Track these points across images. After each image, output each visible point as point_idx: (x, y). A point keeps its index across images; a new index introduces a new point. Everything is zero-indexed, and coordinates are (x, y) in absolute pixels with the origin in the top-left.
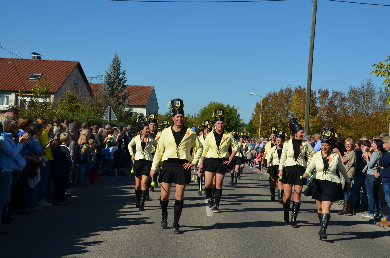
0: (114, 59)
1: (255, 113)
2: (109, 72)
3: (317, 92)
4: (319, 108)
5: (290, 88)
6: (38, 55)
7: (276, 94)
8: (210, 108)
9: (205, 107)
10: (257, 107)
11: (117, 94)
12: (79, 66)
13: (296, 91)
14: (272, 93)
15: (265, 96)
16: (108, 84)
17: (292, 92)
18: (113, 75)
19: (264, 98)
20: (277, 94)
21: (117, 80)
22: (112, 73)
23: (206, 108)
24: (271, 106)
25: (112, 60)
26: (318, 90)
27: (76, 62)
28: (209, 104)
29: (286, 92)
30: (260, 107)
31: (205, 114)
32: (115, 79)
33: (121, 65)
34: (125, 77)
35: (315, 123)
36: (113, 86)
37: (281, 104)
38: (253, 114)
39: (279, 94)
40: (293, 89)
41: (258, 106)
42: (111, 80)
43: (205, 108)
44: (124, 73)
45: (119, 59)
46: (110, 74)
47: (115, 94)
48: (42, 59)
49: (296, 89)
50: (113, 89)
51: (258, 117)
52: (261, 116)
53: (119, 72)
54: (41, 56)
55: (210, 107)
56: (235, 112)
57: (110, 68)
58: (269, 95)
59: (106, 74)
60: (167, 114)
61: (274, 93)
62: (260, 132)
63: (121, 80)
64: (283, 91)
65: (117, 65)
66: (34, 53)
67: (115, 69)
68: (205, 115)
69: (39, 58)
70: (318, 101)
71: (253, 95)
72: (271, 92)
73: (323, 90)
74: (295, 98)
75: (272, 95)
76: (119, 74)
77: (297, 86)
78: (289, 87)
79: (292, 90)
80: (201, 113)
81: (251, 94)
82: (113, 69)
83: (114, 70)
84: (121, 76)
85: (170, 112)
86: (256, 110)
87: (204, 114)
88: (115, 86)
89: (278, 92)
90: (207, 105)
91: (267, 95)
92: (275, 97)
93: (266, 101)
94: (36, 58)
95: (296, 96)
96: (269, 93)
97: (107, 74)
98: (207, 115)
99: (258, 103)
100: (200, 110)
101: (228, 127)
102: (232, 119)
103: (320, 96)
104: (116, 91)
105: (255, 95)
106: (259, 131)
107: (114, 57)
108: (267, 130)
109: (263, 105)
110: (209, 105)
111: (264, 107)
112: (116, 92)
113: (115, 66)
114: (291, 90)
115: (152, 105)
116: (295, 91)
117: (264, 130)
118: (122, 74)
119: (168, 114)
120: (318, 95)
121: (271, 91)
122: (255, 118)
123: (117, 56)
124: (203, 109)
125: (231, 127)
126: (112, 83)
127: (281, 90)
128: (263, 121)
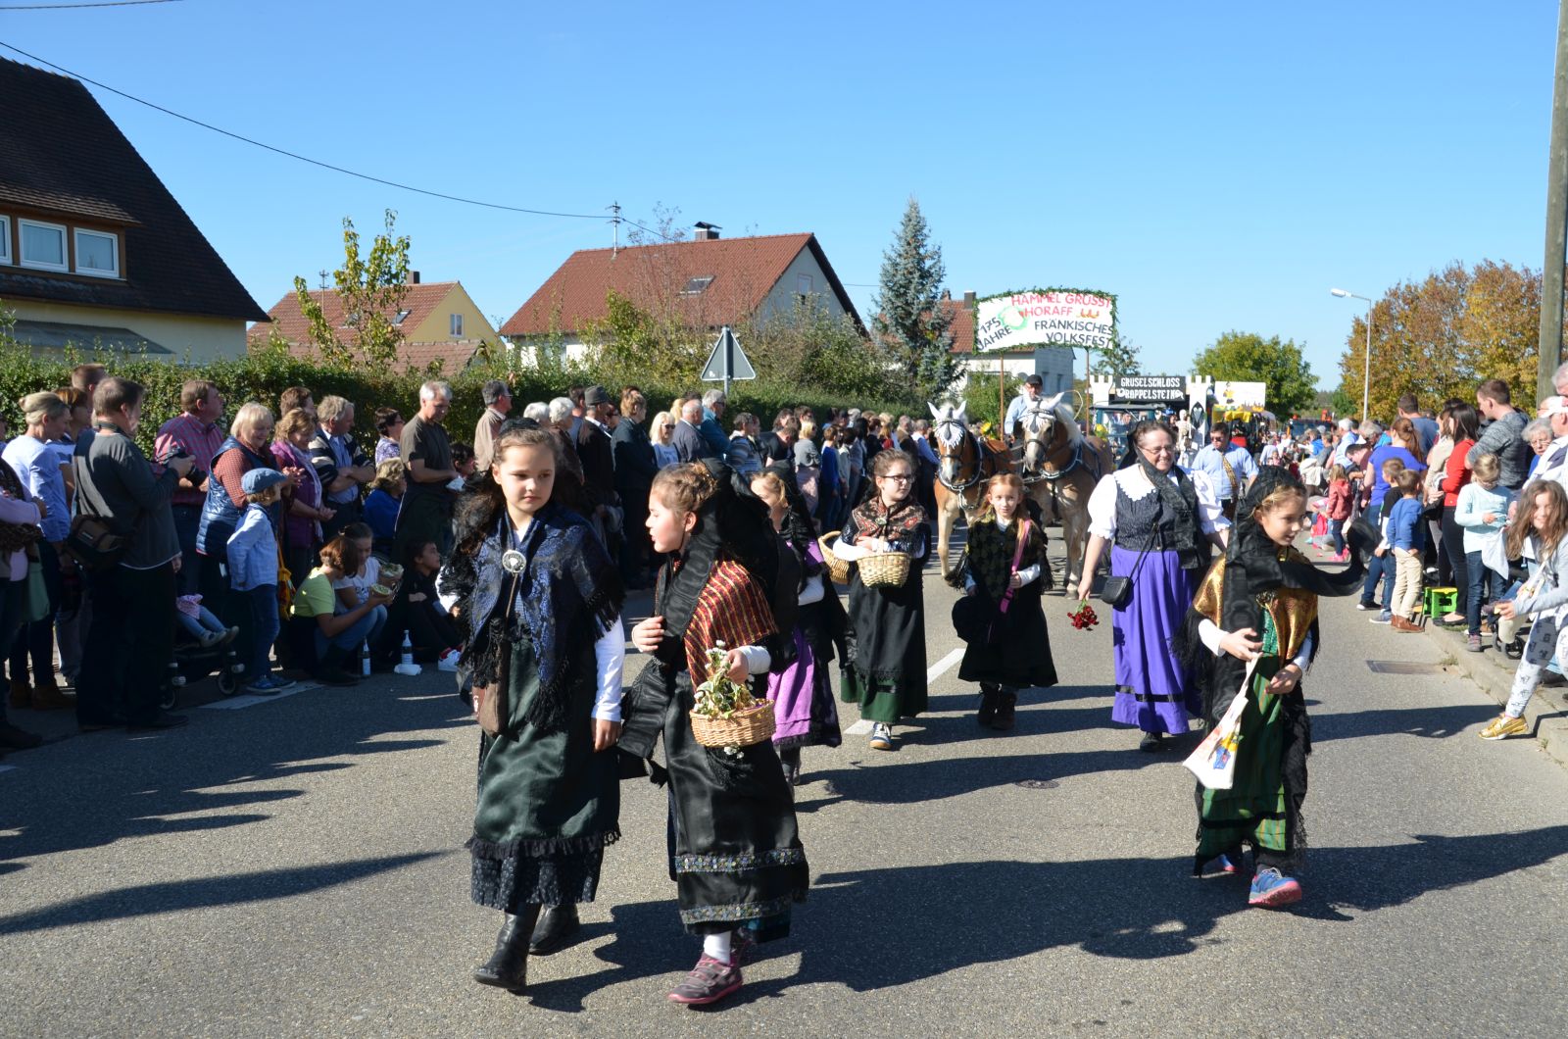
0: (907, 216)
1: (1349, 352)
2: (894, 255)
6: (713, 229)
8: (1222, 350)
9: (1208, 347)
10: (1356, 331)
11: (919, 314)
12: (812, 244)
13: (1478, 277)
14: (1403, 286)
15: (1380, 296)
16: (890, 289)
17: (1466, 280)
18: (903, 261)
19: (1377, 304)
20: (1419, 290)
21: (917, 274)
22: (900, 255)
24: (1400, 328)
25: (903, 219)
27: (803, 235)
28: (1220, 338)
29: (1448, 281)
30: (1365, 331)
31: (1211, 368)
32: (911, 273)
33: (925, 231)
34: (942, 264)
36: (905, 294)
37: (1434, 321)
38: (1345, 356)
39: (1424, 289)
40: (1470, 271)
41: (1360, 329)
42: (899, 277)
43: (1210, 351)
44: (937, 254)
45: (922, 214)
46: (898, 260)
47: (913, 317)
48: (722, 237)
49: (1479, 271)
50: (907, 304)
51: (1359, 362)
52: (1370, 361)
53: (922, 251)
54: (718, 230)
55: (1223, 345)
56: (1296, 358)
57: (896, 242)
58: (1394, 294)
59: (886, 262)
61: (1408, 286)
62: (1368, 409)
63: (925, 275)
64: (1436, 279)
65: (915, 233)
66: (700, 225)
67: (909, 244)
69: (713, 236)
71: (1341, 296)
72: (1398, 284)
74: (1476, 298)
75: (1403, 293)
76: (921, 259)
77: (1479, 261)
78: (1455, 265)
80: (1198, 365)
81: (1333, 294)
82: (903, 242)
83: (907, 247)
84: (928, 263)
86: (1352, 343)
87: (1206, 368)
88: (911, 293)
89: (1421, 284)
90: (1215, 343)
91: (1386, 292)
92: (1412, 298)
93: (1383, 313)
94: (705, 237)
95: (1480, 293)
96: (1394, 287)
97: (889, 259)
98: (1215, 370)
99: (1357, 321)
100: (1194, 357)
101: (1276, 401)
102: (1287, 376)
104: (915, 307)
105: (1349, 295)
106: (1363, 404)
107: (906, 210)
108: (1390, 401)
109: (1376, 326)
110: (1219, 342)
111: (1378, 331)
112: (915, 311)
113: (910, 235)
114: (1463, 273)
116: (1474, 276)
117: (1378, 400)
118: (933, 258)
122: (1350, 364)
123: (914, 207)
125: (1284, 400)
126: (901, 286)
127: (1431, 276)
128: (1375, 374)
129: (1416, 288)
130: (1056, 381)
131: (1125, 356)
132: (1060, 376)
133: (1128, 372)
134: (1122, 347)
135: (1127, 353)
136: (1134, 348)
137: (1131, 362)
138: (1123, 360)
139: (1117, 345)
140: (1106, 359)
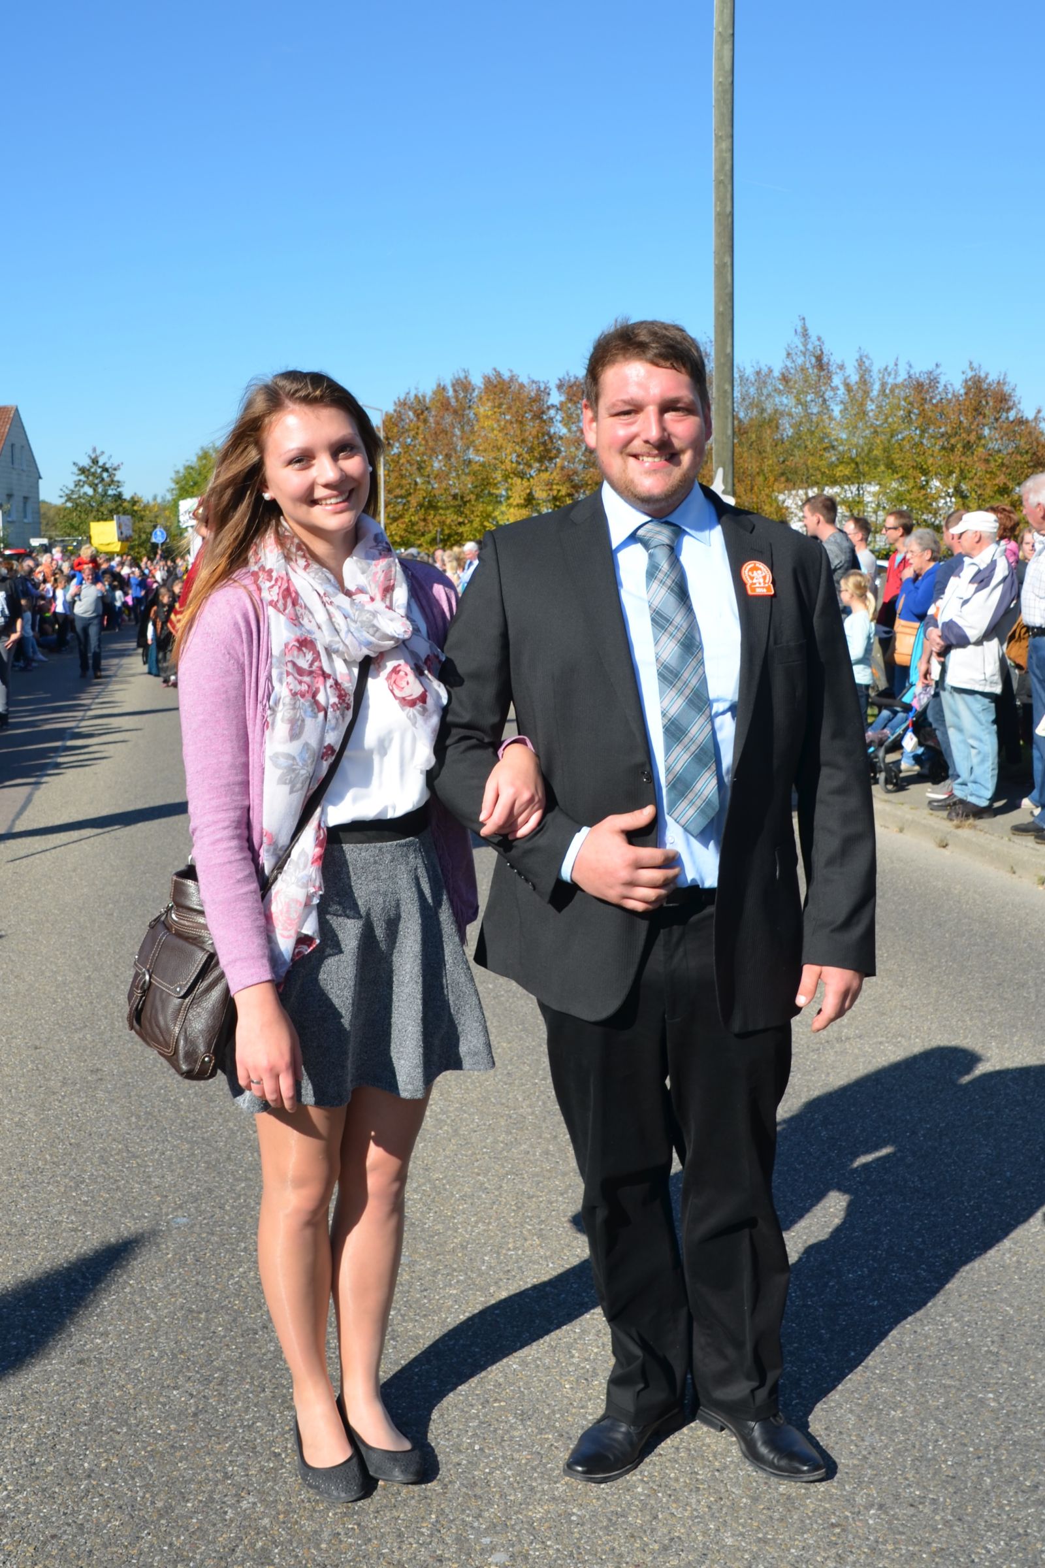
3: (553, 385)
4: (561, 438)
5: (466, 377)
7: (424, 400)
9: (188, 464)
13: (486, 388)
14: (412, 396)
15: (390, 407)
17: (474, 390)
20: (427, 400)
23: (192, 468)
24: (408, 440)
26: (558, 382)
28: (200, 453)
29: (455, 391)
31: (192, 486)
35: (554, 487)
37: (441, 433)
39: (432, 399)
40: (477, 381)
43: (189, 468)
49: (488, 381)
52: (385, 475)
55: (204, 461)
58: (404, 405)
60: (68, 492)
61: (416, 396)
64: (444, 389)
68: (190, 490)
70: (558, 418)
72: (408, 393)
73: (572, 379)
74: (484, 409)
75: (412, 404)
77: (490, 372)
78: (462, 375)
79: (473, 382)
80: (177, 483)
85: (76, 486)
87: (187, 487)
89: (429, 394)
90: (194, 459)
91: (395, 403)
92: (420, 409)
93: (392, 424)
95: (490, 404)
96: (403, 396)
98: (196, 488)
100: (173, 475)
103: (563, 398)
108: (407, 520)
110: (200, 458)
114: (470, 383)
115: (16, 466)
116: (482, 386)
117: (395, 519)
119: (73, 491)
120: (556, 398)
121: (407, 391)
124: (182, 470)
127: (439, 385)
128: (389, 491)
129: (424, 397)
130: (21, 505)
131: (105, 475)
132: (26, 498)
133: (110, 492)
134: (101, 463)
135: (106, 470)
136: (115, 465)
137: (112, 481)
138: (103, 480)
139: (95, 461)
140: (82, 478)
